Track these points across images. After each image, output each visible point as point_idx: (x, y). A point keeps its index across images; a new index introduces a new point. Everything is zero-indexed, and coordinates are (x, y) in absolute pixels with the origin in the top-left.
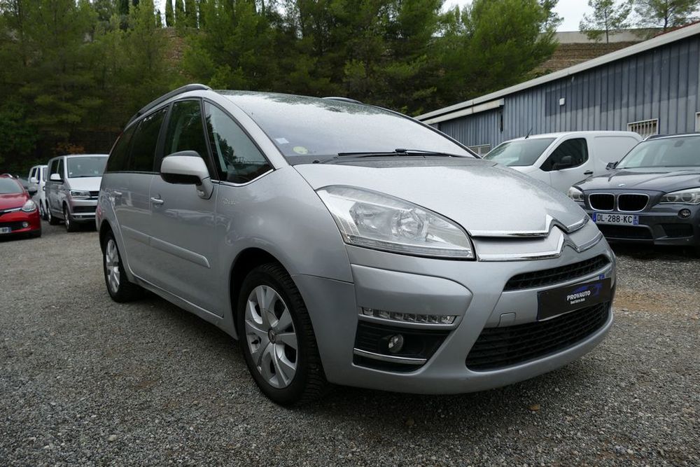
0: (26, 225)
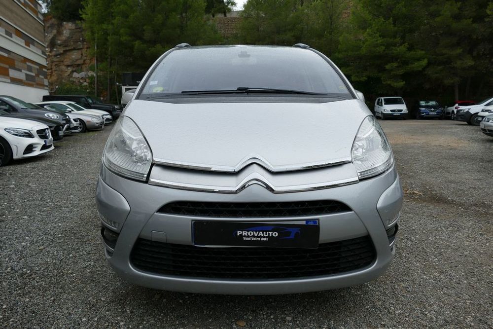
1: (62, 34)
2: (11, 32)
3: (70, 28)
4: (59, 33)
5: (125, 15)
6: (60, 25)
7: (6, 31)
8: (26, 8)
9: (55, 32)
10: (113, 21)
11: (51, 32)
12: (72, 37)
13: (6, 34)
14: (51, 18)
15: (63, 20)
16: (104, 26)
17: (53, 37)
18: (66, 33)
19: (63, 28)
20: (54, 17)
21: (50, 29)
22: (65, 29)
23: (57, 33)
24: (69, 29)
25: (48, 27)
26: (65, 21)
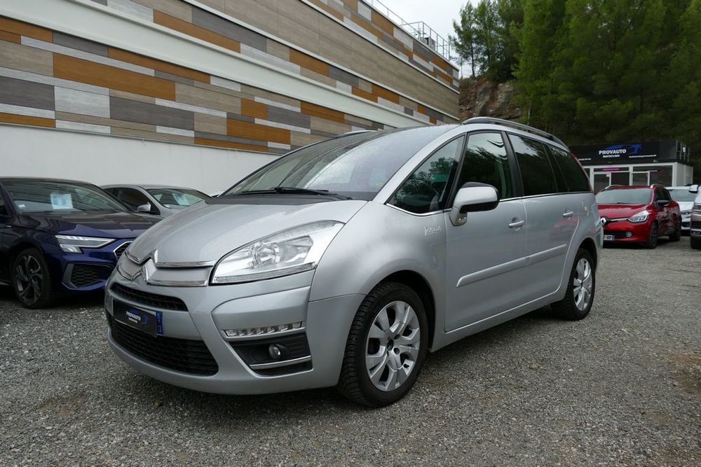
0: (629, 235)
1: (497, 99)
2: (411, 109)
3: (507, 90)
4: (493, 99)
5: (569, 63)
6: (495, 88)
7: (406, 109)
8: (436, 77)
9: (487, 98)
10: (551, 75)
11: (484, 99)
12: (508, 103)
13: (405, 112)
14: (486, 81)
15: (499, 81)
16: (538, 83)
17: (485, 106)
18: (501, 98)
19: (498, 92)
20: (488, 79)
21: (482, 95)
22: (501, 92)
23: (490, 99)
24: (507, 92)
25: (481, 93)
26: (501, 83)
